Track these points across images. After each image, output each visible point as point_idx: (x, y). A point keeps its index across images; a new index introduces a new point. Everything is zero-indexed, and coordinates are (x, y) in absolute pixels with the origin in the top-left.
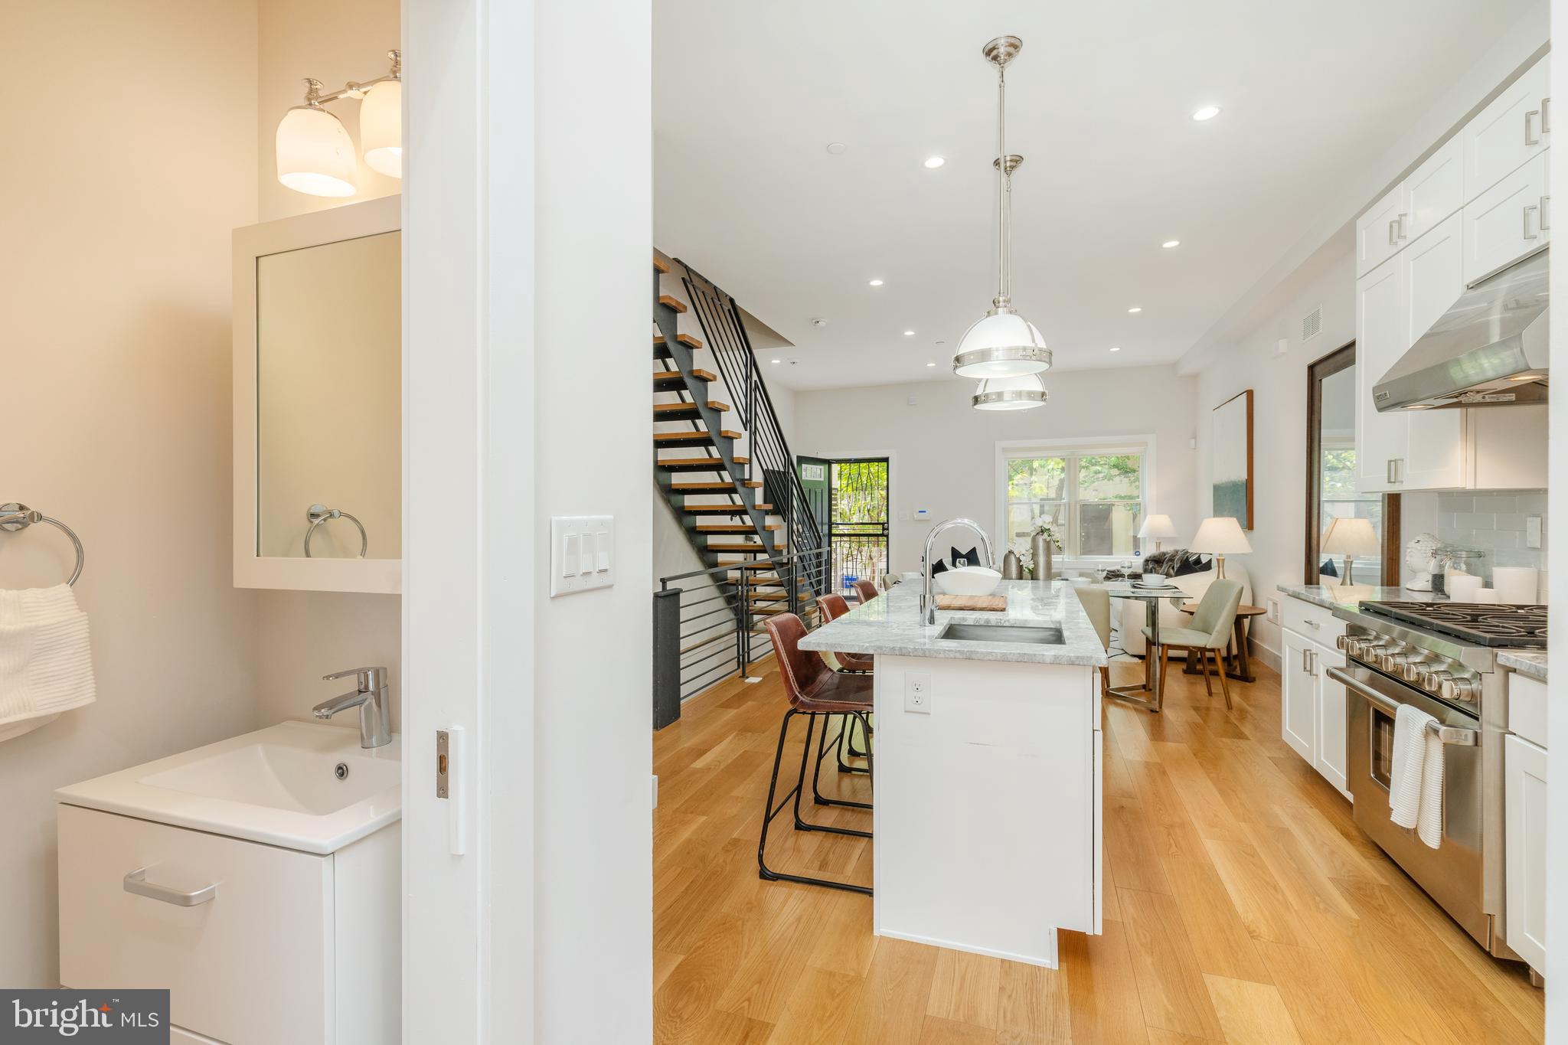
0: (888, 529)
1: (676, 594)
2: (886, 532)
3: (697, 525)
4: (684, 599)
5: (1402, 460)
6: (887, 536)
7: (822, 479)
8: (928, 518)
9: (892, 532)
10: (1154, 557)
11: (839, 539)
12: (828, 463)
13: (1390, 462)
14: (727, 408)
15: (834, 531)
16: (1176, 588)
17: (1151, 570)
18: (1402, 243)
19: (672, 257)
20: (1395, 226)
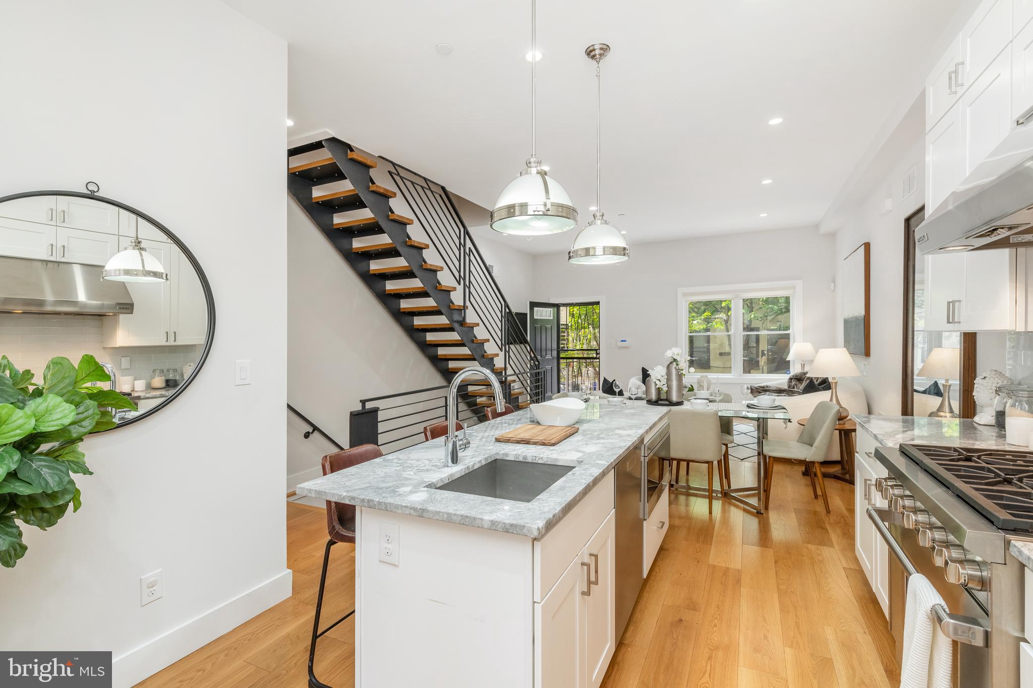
0: (599, 354)
1: (375, 411)
2: (598, 356)
3: (439, 354)
4: (381, 416)
5: (960, 301)
6: (599, 359)
7: (552, 318)
8: (628, 346)
9: (601, 356)
10: (796, 376)
11: (565, 361)
12: (557, 306)
13: (949, 303)
14: (442, 269)
15: (561, 356)
16: (784, 409)
17: (794, 386)
18: (961, 91)
19: (377, 156)
20: (953, 75)
